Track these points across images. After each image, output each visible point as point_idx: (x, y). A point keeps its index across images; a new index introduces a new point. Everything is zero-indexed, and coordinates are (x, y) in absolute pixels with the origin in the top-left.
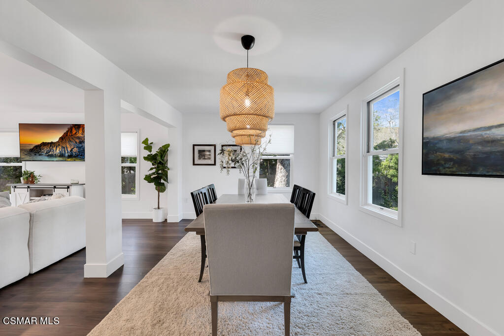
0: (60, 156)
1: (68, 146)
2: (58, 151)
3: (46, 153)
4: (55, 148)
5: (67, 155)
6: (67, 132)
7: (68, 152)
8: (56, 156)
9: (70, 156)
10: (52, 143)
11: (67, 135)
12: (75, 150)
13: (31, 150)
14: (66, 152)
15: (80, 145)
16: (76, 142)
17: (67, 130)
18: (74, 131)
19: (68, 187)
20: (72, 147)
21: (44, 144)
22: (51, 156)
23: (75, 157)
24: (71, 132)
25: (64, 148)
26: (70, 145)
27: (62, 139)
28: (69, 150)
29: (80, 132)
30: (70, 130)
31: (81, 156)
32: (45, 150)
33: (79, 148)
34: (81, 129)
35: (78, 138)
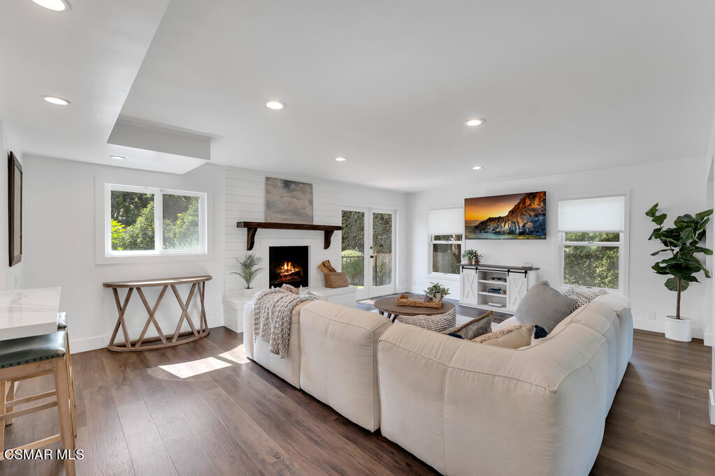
0: (509, 233)
1: (520, 220)
2: (507, 227)
3: (493, 230)
4: (503, 224)
5: (518, 231)
6: (519, 203)
7: (519, 228)
8: (504, 233)
9: (521, 234)
10: (500, 218)
11: (518, 208)
12: (529, 225)
13: (477, 227)
14: (517, 228)
15: (536, 219)
16: (530, 216)
17: (518, 201)
18: (528, 202)
19: (526, 273)
20: (525, 222)
21: (491, 220)
22: (498, 233)
23: (528, 234)
24: (524, 203)
25: (515, 223)
26: (523, 220)
27: (512, 212)
28: (521, 225)
29: (536, 202)
30: (523, 201)
31: (537, 232)
32: (492, 226)
33: (534, 222)
34: (537, 199)
35: (534, 210)
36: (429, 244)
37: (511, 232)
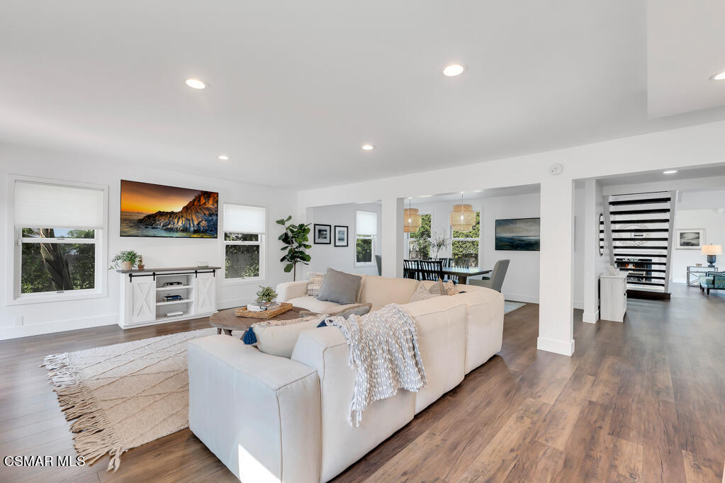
0: (183, 231)
1: (194, 218)
2: (180, 224)
3: (163, 226)
4: (176, 220)
5: (192, 229)
6: (194, 201)
7: (193, 226)
8: (177, 230)
9: (196, 232)
10: (172, 213)
11: (193, 205)
12: (204, 223)
13: (141, 221)
14: (192, 225)
15: (210, 218)
16: (205, 214)
17: (194, 198)
18: (203, 201)
20: (200, 220)
21: (161, 214)
22: (171, 230)
23: (203, 232)
24: (199, 201)
25: (189, 220)
26: (198, 218)
27: (186, 209)
28: (196, 223)
29: (211, 202)
30: (198, 198)
31: (211, 231)
32: (162, 221)
33: (209, 221)
34: (211, 199)
35: (208, 209)
36: (16, 243)
37: (185, 230)
